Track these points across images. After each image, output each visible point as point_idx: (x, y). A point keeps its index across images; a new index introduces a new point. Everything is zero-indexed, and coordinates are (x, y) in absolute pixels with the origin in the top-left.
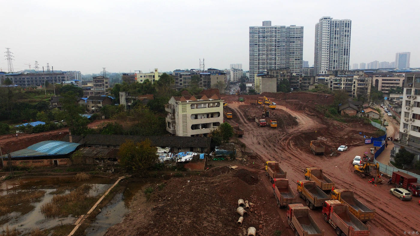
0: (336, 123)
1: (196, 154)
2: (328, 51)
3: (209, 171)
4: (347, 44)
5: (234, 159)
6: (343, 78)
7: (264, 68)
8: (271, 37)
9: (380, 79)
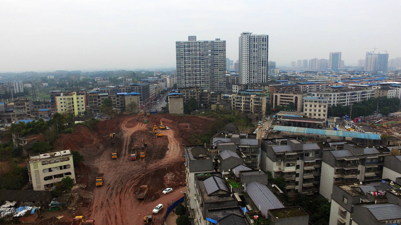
1: (31, 208)
2: (248, 63)
4: (265, 56)
6: (243, 97)
7: (190, 79)
8: (196, 50)
9: (279, 95)
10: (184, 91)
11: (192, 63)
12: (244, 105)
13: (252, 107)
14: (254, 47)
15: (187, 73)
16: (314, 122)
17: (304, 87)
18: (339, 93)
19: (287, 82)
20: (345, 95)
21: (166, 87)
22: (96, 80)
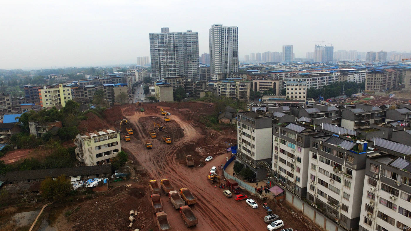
0: (213, 132)
1: (100, 180)
2: (220, 54)
3: (111, 191)
4: (236, 48)
5: (129, 178)
6: (228, 84)
7: (165, 71)
8: (170, 42)
9: (258, 82)
10: (171, 81)
11: (167, 55)
12: (229, 91)
13: (237, 93)
14: (225, 39)
15: (162, 65)
16: (297, 103)
17: (275, 75)
18: (311, 78)
19: (257, 71)
20: (316, 79)
21: (135, 81)
22: (53, 77)
